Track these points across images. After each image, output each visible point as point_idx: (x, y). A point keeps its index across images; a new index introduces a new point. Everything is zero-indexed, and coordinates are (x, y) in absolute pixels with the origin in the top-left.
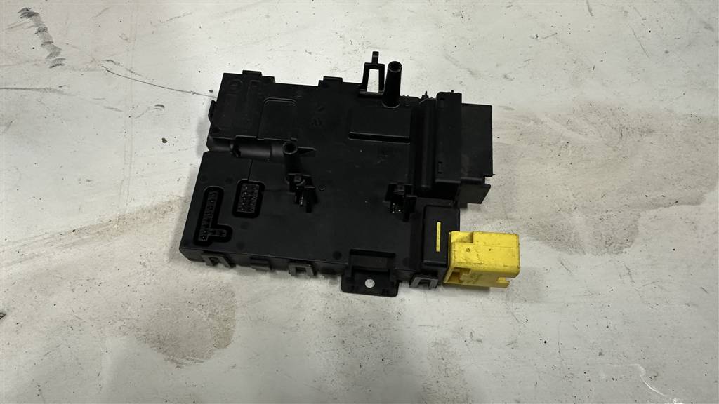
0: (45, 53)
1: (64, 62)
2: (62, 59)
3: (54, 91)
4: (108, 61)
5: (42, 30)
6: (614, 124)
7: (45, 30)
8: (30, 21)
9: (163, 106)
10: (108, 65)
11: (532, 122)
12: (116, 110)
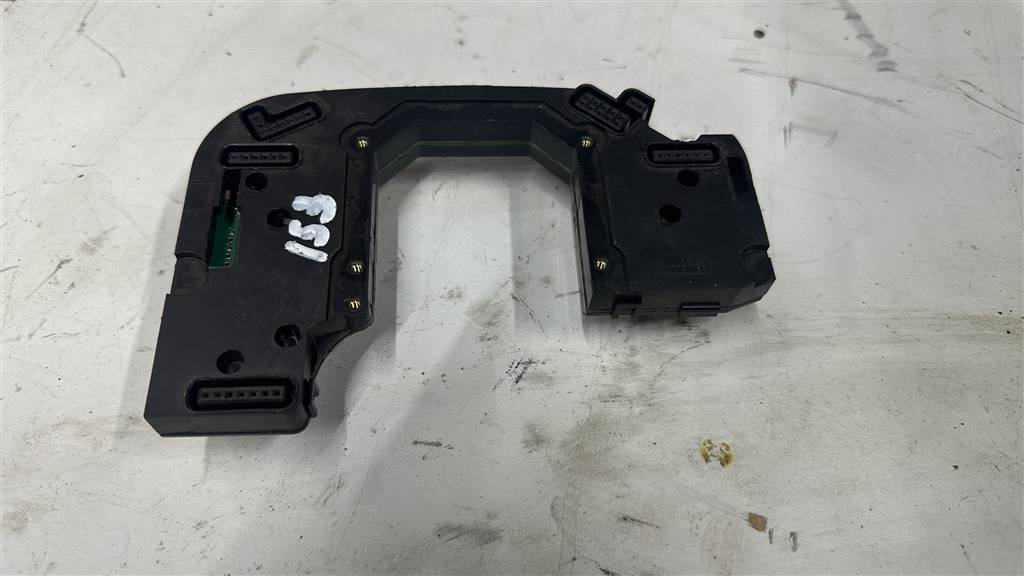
0: (864, 49)
1: (896, 68)
2: (893, 63)
3: (891, 105)
4: (963, 81)
5: (854, 16)
7: (858, 17)
10: (965, 88)
12: (993, 154)
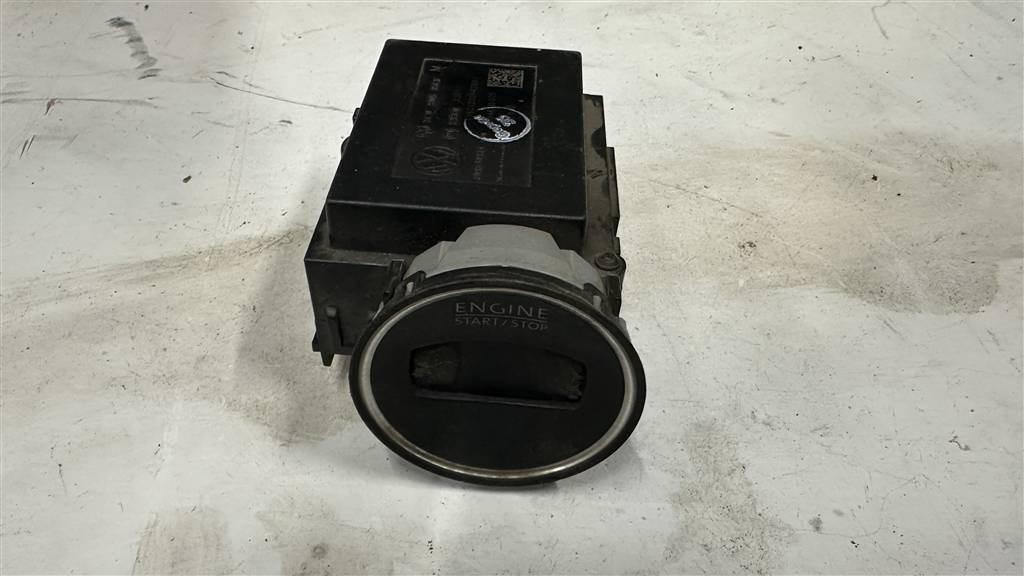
0: (135, 63)
1: (160, 73)
2: (157, 70)
3: (142, 103)
4: (219, 72)
5: (135, 40)
6: (939, 155)
7: (139, 39)
8: (121, 31)
9: (289, 122)
10: (219, 78)
11: (817, 152)
12: (225, 125)
